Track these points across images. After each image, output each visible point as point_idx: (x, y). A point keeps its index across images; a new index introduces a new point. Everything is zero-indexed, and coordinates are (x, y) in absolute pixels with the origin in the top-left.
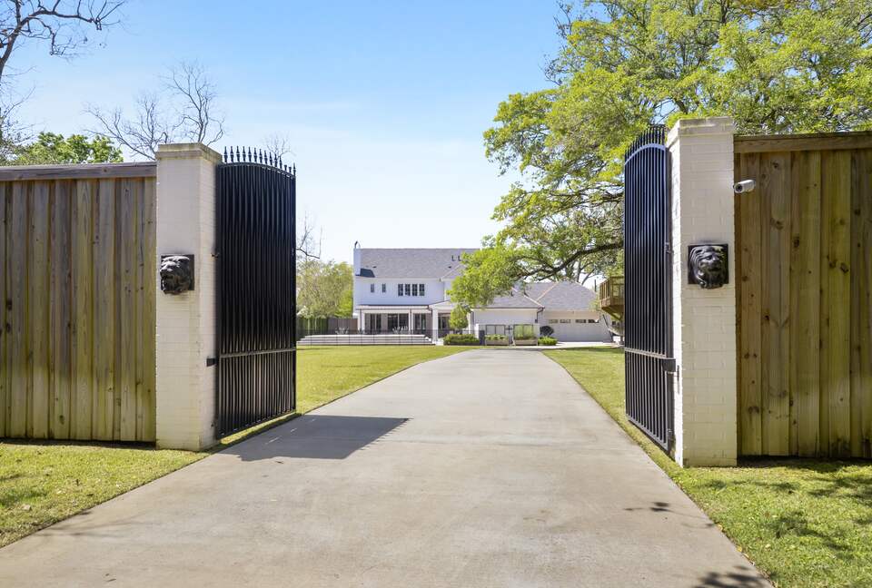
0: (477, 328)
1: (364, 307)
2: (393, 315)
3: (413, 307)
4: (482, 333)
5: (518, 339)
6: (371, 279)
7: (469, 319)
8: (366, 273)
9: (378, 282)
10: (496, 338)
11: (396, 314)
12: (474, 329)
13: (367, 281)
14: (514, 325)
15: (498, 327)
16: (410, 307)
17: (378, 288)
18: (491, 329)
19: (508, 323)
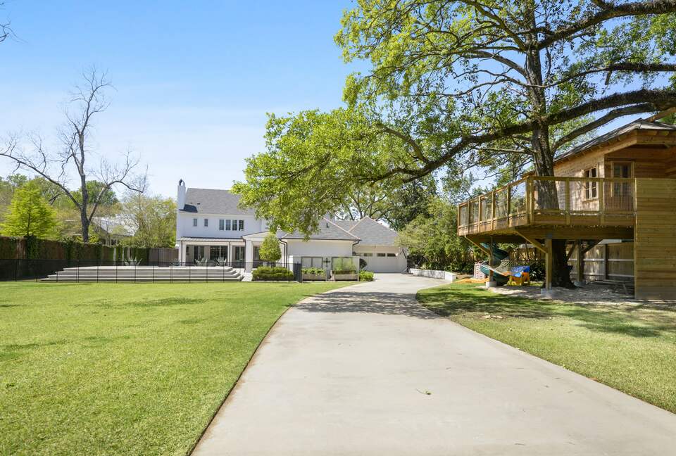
0: (291, 260)
1: (186, 239)
2: (215, 247)
3: (232, 240)
4: (298, 267)
5: (337, 273)
6: (194, 214)
7: (282, 250)
8: (189, 208)
9: (200, 217)
10: (313, 273)
11: (219, 247)
12: (288, 262)
13: (190, 216)
14: (333, 258)
15: (314, 259)
16: (229, 240)
17: (201, 222)
18: (307, 261)
19: (326, 254)
